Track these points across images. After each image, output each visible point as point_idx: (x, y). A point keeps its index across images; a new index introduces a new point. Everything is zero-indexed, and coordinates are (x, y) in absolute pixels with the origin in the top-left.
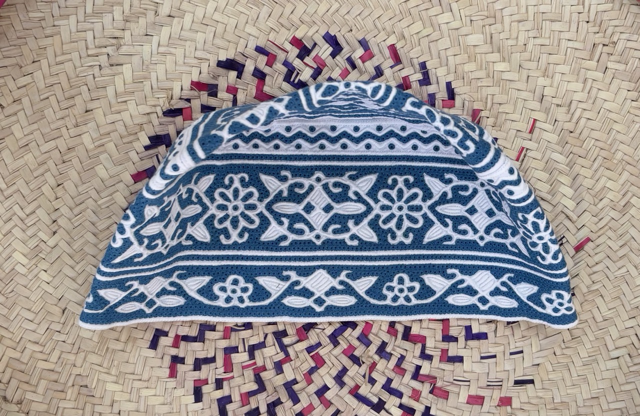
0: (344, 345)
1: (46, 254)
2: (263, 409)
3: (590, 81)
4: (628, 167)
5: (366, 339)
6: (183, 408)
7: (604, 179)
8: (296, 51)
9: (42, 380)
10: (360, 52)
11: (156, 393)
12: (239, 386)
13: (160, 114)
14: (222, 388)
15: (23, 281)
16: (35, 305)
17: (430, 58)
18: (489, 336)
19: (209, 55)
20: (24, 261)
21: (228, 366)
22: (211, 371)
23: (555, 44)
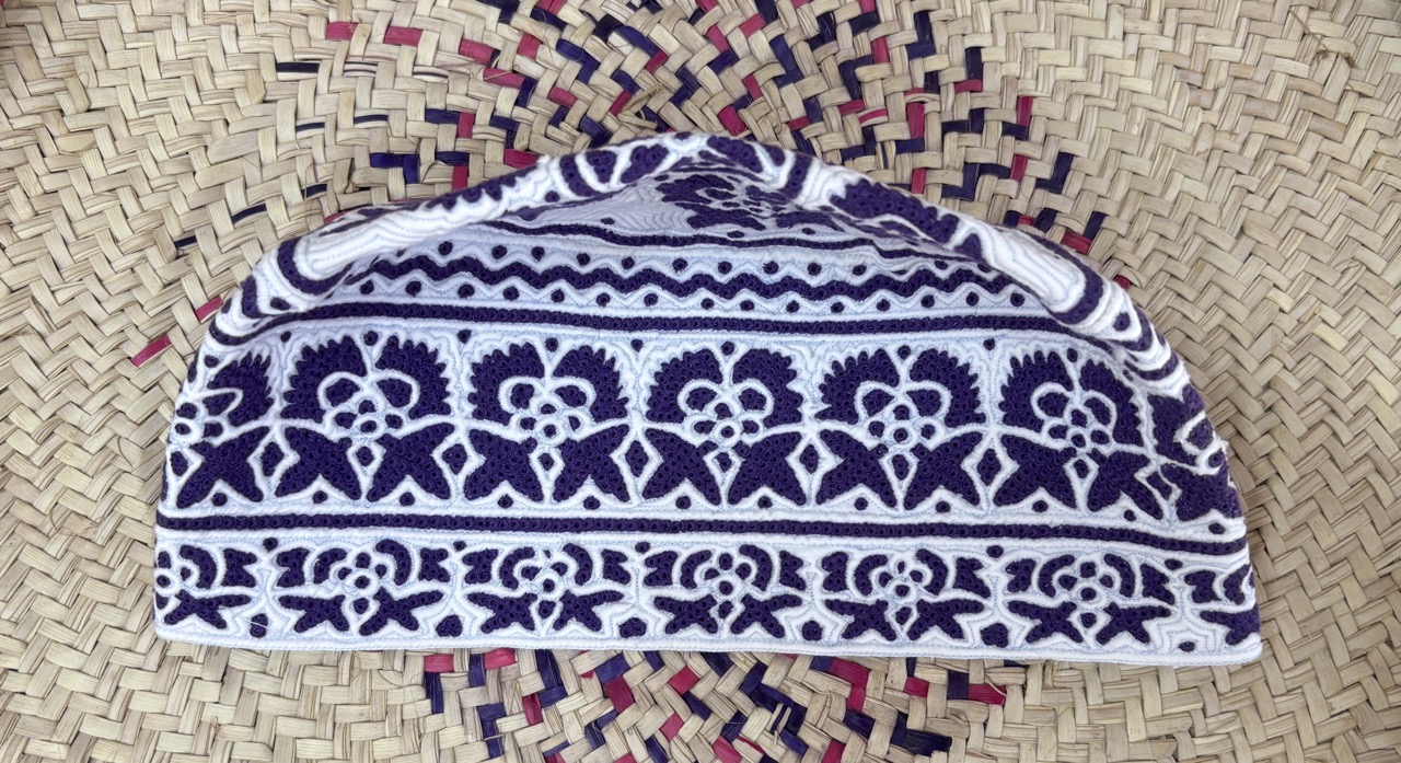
14: (926, 74)
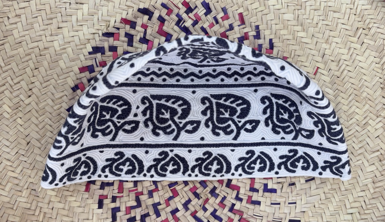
0: (191, 186)
1: (22, 108)
2: (138, 218)
3: (353, 49)
4: (369, 102)
5: (205, 184)
6: (91, 211)
7: (354, 107)
8: (185, 9)
9: (9, 183)
10: (222, 14)
11: (76, 199)
12: (126, 202)
13: (101, 34)
15: (7, 122)
16: (12, 138)
17: (261, 24)
18: (277, 191)
19: (134, 5)
20: (9, 110)
21: (121, 189)
22: (110, 191)
23: (335, 25)
